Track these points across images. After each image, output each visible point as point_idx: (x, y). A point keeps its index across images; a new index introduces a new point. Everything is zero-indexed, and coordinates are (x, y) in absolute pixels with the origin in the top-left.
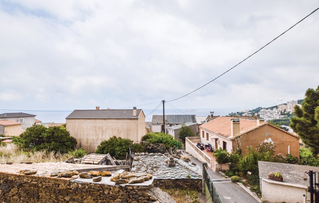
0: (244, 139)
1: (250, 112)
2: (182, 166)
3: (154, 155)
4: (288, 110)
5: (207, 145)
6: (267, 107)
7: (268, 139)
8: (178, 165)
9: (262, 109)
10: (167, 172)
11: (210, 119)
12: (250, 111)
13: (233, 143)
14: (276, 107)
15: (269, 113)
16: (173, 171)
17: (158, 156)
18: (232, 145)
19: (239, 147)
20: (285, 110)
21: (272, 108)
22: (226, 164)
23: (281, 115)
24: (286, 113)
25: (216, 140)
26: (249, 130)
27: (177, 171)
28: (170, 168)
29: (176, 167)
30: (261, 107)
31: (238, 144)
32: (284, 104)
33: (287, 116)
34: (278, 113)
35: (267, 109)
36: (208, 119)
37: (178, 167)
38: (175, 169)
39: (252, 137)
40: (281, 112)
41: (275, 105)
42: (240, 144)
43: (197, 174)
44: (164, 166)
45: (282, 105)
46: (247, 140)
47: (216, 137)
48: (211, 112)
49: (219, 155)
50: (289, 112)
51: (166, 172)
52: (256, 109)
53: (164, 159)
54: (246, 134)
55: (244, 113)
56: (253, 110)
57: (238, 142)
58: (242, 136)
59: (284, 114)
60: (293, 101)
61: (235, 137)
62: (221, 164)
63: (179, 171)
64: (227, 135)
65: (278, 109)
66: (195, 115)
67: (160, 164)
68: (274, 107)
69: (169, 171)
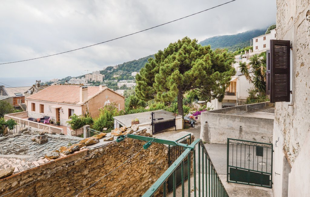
0: (91, 103)
1: (59, 82)
2: (56, 139)
3: (6, 139)
4: (93, 79)
5: (43, 117)
6: (76, 77)
7: (107, 101)
8: (50, 139)
9: (71, 78)
10: (42, 150)
11: (36, 89)
12: (59, 80)
13: (82, 108)
14: (84, 76)
15: (78, 82)
16: (49, 147)
17: (14, 138)
18: (82, 110)
19: (87, 111)
20: (91, 79)
21: (81, 77)
22: (81, 128)
23: (88, 83)
24: (91, 81)
25: (58, 110)
26: (95, 95)
27: (53, 145)
28: (44, 145)
29: (49, 142)
30: (70, 77)
31: (87, 109)
32: (89, 74)
33: (92, 84)
34: (86, 81)
35: (76, 78)
36: (32, 90)
37: (51, 141)
38: (50, 144)
39: (97, 101)
40: (88, 81)
41: (83, 75)
42: (88, 109)
43: (76, 140)
44: (33, 146)
45: (88, 74)
46: (93, 104)
47: (58, 106)
48: (37, 81)
49: (74, 122)
50: (94, 81)
51: (40, 150)
52: (66, 78)
53: (26, 139)
54: (92, 99)
55: (53, 83)
56: (63, 79)
57: (86, 107)
58: (90, 101)
59: (91, 83)
60: (97, 71)
61: (84, 102)
62: (76, 130)
63: (55, 144)
64: (74, 102)
65: (86, 78)
66: (3, 86)
67: (24, 146)
68: (82, 76)
69: (44, 148)
